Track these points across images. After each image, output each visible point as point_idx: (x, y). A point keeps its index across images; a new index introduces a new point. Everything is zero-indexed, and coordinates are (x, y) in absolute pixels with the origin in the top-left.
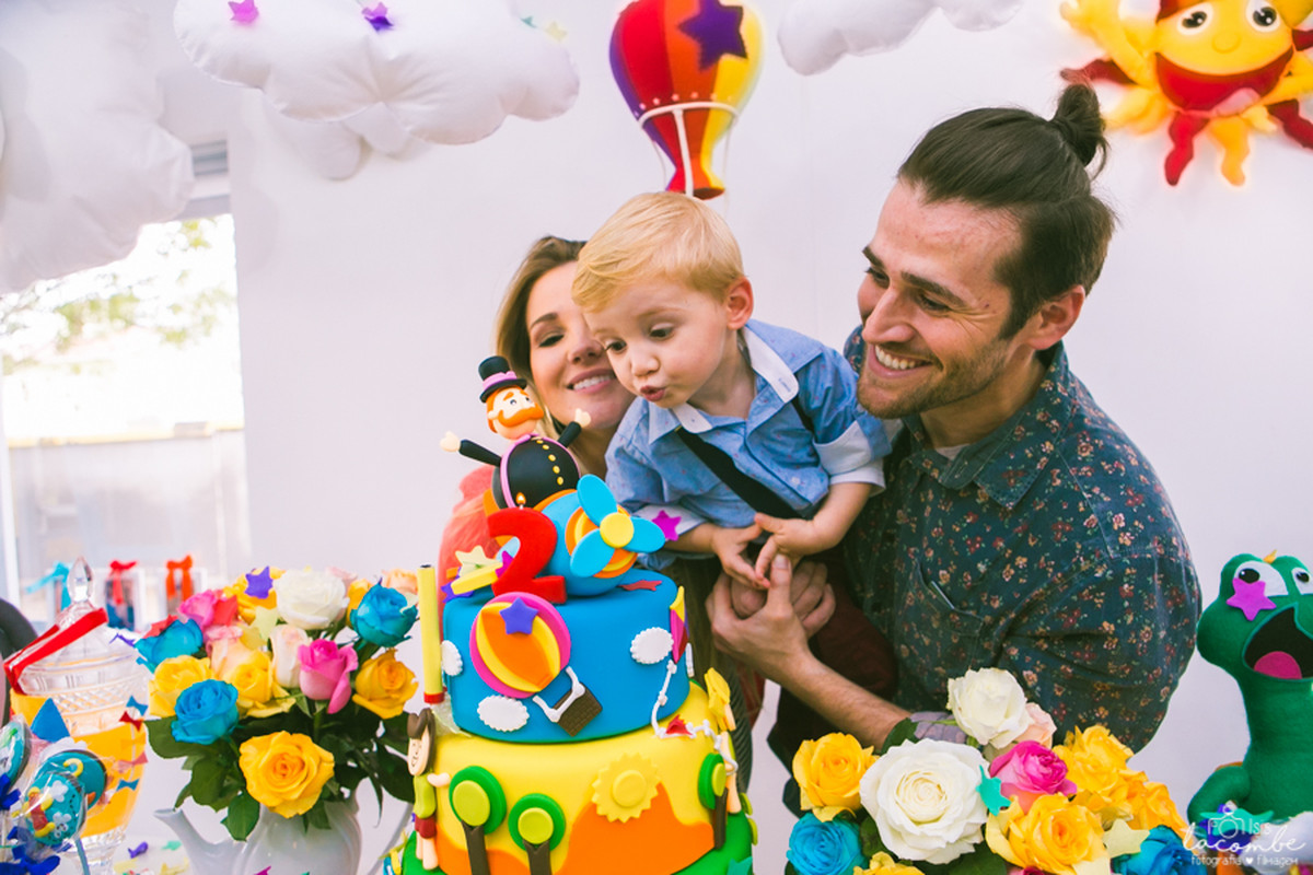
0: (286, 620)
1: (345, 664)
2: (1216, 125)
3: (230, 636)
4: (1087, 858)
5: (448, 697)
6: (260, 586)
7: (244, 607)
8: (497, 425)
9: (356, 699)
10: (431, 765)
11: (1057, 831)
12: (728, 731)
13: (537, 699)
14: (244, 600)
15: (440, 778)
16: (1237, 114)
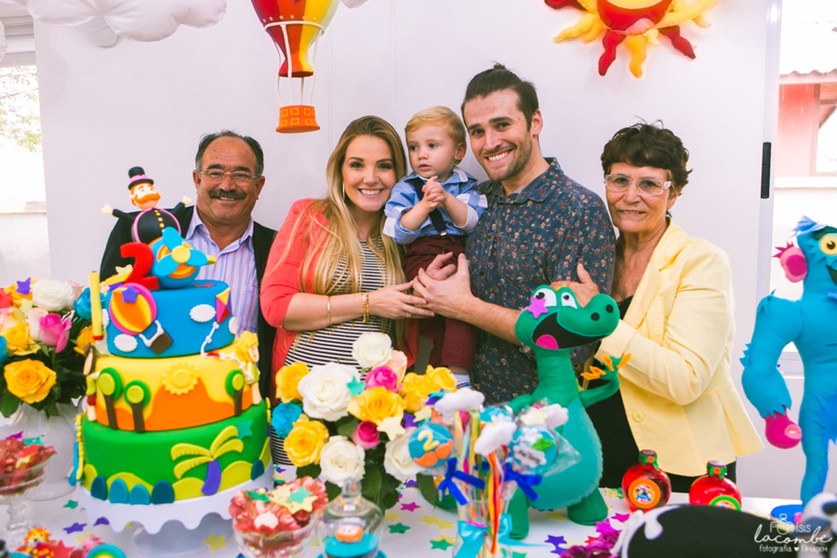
0: (38, 305)
1: (65, 326)
2: (629, 39)
3: (6, 313)
4: (392, 416)
5: (105, 337)
6: (24, 288)
7: (16, 299)
8: (135, 202)
9: (76, 349)
10: (93, 369)
11: (378, 404)
12: (253, 363)
13: (141, 336)
14: (15, 295)
15: (96, 375)
16: (641, 34)
